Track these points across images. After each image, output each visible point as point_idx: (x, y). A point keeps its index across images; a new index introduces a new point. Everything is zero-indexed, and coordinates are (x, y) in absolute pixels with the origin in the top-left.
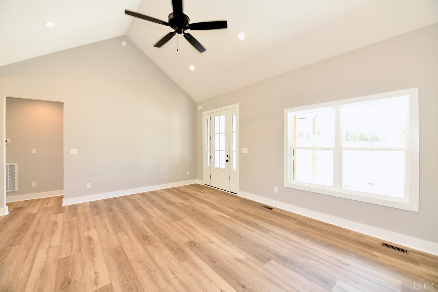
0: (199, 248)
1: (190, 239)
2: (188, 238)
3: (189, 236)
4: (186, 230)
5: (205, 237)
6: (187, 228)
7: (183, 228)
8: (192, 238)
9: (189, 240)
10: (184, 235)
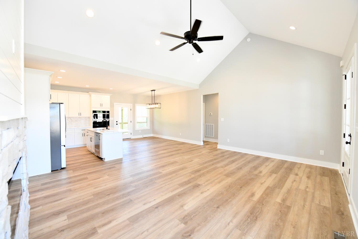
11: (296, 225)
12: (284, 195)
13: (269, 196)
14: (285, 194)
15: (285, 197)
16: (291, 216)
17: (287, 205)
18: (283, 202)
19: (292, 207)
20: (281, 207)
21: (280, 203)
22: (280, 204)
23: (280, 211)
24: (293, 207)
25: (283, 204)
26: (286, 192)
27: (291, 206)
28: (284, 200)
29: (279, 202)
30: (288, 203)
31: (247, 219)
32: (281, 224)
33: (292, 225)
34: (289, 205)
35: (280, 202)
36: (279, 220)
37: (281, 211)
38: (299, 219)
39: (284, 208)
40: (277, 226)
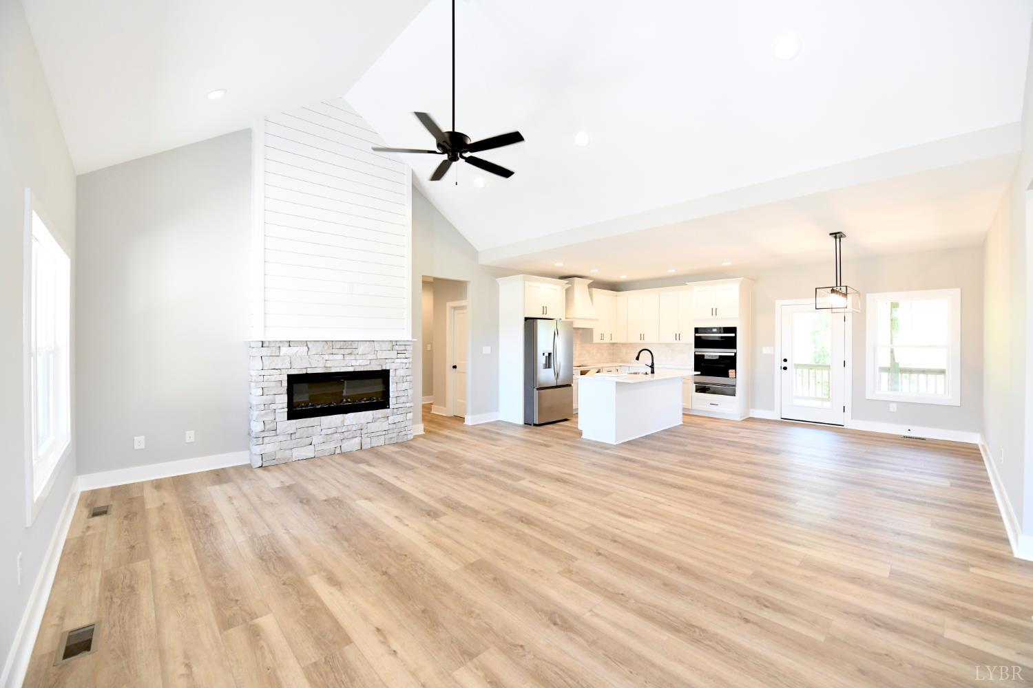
0: (422, 510)
1: (438, 521)
2: (441, 523)
3: (441, 527)
4: (448, 536)
5: (407, 525)
6: (448, 542)
7: (458, 543)
8: (434, 522)
9: (438, 519)
10: (450, 527)
11: (185, 602)
12: (272, 652)
13: (302, 613)
14: (274, 658)
15: (262, 647)
16: (205, 609)
17: (235, 626)
18: (251, 626)
19: (220, 632)
20: (245, 611)
21: (257, 617)
22: (253, 616)
23: (237, 601)
24: (217, 633)
25: (245, 621)
26: (279, 674)
27: (225, 633)
28: (255, 634)
29: (261, 616)
30: (238, 635)
31: (273, 549)
32: (214, 584)
33: (194, 596)
34: (230, 631)
35: (258, 621)
36: (223, 586)
37: (234, 602)
38: (184, 616)
39: (234, 614)
40: (219, 576)
